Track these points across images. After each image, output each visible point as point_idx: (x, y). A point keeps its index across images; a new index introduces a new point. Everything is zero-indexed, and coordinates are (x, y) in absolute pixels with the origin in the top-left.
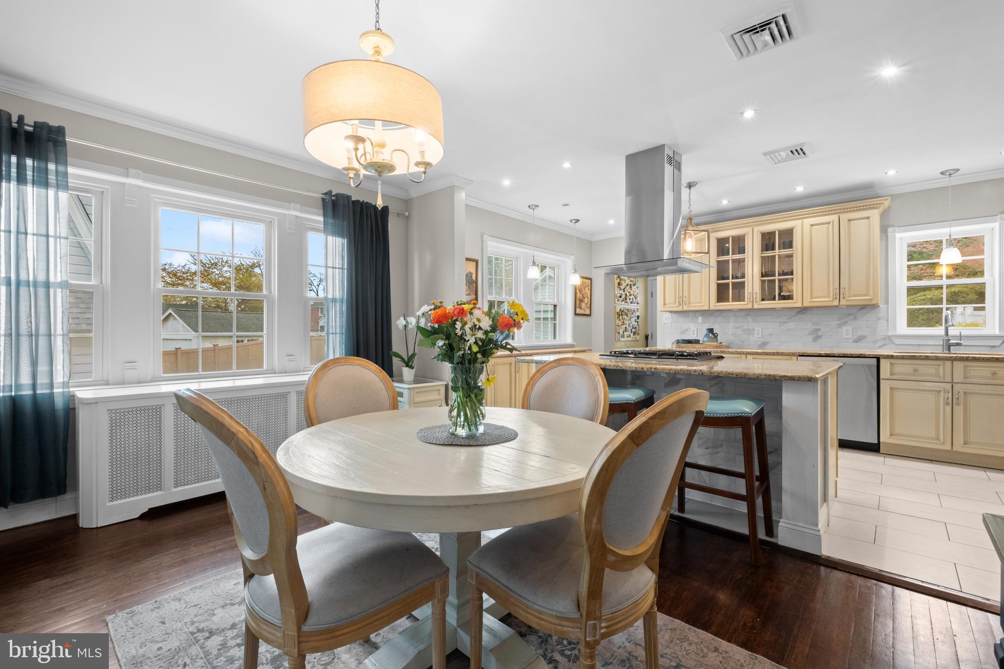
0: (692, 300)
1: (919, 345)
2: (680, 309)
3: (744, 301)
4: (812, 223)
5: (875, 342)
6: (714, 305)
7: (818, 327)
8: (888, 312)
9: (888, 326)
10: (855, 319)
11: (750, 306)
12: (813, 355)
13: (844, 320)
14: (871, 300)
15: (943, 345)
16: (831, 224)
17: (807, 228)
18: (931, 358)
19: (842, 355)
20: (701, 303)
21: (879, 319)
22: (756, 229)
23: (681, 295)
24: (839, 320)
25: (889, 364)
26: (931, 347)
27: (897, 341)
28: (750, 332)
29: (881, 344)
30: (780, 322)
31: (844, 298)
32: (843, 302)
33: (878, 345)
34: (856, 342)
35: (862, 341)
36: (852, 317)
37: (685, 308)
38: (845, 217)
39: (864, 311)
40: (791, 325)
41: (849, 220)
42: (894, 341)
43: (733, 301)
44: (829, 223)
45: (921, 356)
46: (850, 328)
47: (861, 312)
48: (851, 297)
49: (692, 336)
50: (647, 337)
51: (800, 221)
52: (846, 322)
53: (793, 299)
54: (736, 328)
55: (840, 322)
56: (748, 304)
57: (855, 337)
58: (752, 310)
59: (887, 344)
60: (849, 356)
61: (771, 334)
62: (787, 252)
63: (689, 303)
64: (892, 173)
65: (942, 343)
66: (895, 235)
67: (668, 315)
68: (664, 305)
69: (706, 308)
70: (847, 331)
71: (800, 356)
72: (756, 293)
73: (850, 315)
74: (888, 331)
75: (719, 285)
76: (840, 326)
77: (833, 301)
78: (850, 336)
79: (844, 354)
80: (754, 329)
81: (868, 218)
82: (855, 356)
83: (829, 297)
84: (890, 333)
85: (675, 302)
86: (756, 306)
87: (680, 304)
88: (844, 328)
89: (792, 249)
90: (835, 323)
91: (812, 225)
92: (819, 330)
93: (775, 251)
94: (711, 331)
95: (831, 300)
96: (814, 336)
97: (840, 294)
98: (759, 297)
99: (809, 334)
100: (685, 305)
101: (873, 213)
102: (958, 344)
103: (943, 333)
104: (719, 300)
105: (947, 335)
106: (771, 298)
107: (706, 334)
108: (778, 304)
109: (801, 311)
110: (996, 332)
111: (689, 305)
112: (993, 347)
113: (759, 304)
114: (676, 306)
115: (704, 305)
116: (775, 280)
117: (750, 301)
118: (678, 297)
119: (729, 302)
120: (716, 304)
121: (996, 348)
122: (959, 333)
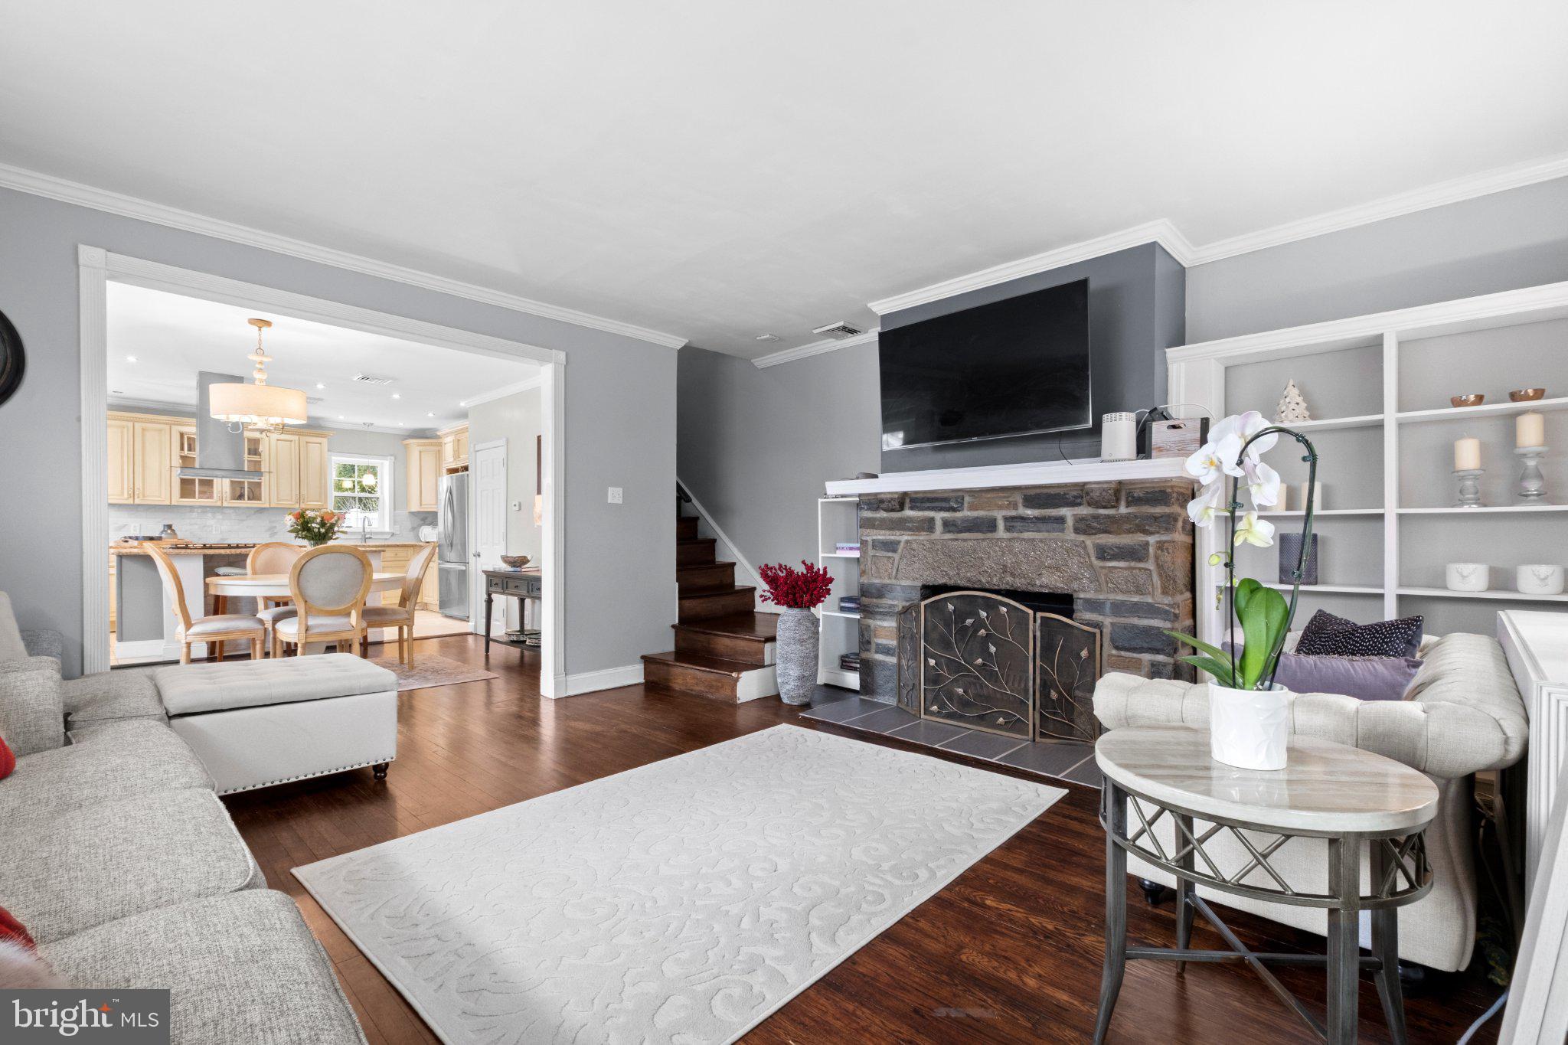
0: (147, 493)
2: (130, 501)
3: (212, 498)
6: (176, 499)
7: (274, 525)
11: (219, 504)
14: (322, 504)
16: (293, 443)
17: (273, 442)
20: (159, 497)
23: (132, 486)
28: (207, 528)
30: (239, 520)
31: (304, 502)
32: (303, 505)
37: (137, 501)
38: (305, 439)
40: (250, 523)
41: (307, 442)
43: (199, 497)
44: (291, 441)
48: (308, 501)
53: (259, 499)
56: (217, 501)
58: (221, 508)
61: (230, 531)
62: (254, 457)
63: (144, 496)
64: (341, 418)
66: (333, 457)
69: (167, 503)
72: (226, 492)
75: (182, 481)
77: (295, 503)
80: (212, 526)
81: (320, 443)
83: (292, 501)
85: (122, 493)
86: (225, 504)
87: (131, 497)
89: (258, 456)
91: (278, 440)
92: (275, 527)
94: (170, 527)
97: (300, 499)
98: (228, 494)
99: (266, 531)
100: (138, 497)
101: (324, 441)
102: (370, 538)
103: (361, 530)
104: (183, 495)
105: (364, 531)
106: (241, 497)
107: (164, 531)
108: (245, 503)
109: (261, 510)
110: (387, 529)
111: (143, 498)
112: (386, 539)
113: (228, 502)
114: (124, 498)
115: (163, 500)
116: (244, 482)
117: (220, 499)
118: (128, 488)
119: (195, 498)
120: (179, 500)
121: (388, 540)
122: (370, 531)
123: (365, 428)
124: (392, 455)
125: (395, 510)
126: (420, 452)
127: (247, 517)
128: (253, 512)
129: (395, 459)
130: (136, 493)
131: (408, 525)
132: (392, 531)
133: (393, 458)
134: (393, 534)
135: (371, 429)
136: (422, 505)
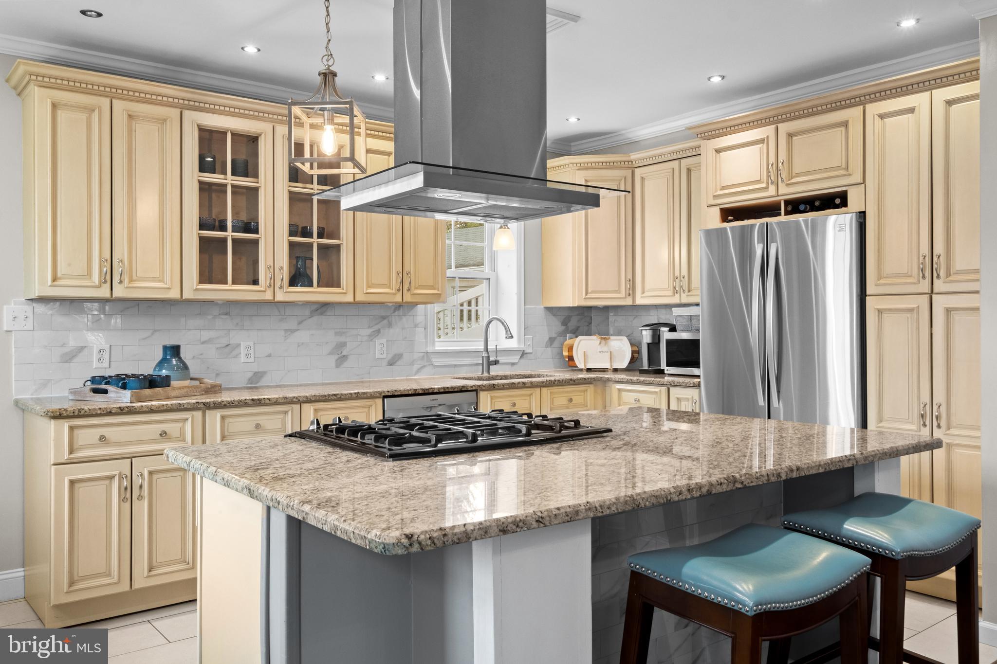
0: (139, 273)
2: (104, 293)
3: (256, 282)
5: (412, 364)
6: (193, 288)
7: (342, 339)
9: (426, 337)
10: (390, 325)
11: (268, 296)
12: (407, 393)
13: (376, 328)
14: (439, 296)
15: (482, 364)
18: (527, 385)
19: (442, 390)
20: (162, 281)
21: (416, 326)
23: (107, 255)
24: (369, 327)
25: (489, 399)
27: (437, 361)
28: (230, 349)
29: (419, 366)
30: (286, 330)
31: (409, 290)
32: (408, 297)
33: (417, 366)
34: (391, 365)
35: (399, 363)
36: (385, 322)
37: (119, 292)
39: (401, 311)
40: (303, 336)
42: (433, 361)
43: (234, 282)
46: (384, 341)
48: (418, 289)
52: (379, 331)
53: (340, 286)
54: (203, 343)
55: (371, 330)
56: (264, 291)
57: (390, 356)
59: (424, 367)
61: (269, 356)
63: (131, 280)
65: (481, 362)
67: (25, 308)
68: (55, 279)
69: (174, 294)
70: (380, 348)
72: (282, 269)
73: (383, 318)
74: (427, 346)
75: (203, 240)
76: (372, 337)
77: (395, 294)
78: (384, 356)
79: (444, 388)
80: (239, 345)
82: (456, 390)
83: (389, 287)
84: (429, 349)
85: (89, 274)
86: (280, 297)
87: (105, 282)
88: (377, 342)
89: (336, 190)
90: (366, 333)
91: (367, 151)
92: (343, 345)
93: (311, 186)
94: (172, 350)
95: (394, 291)
96: (337, 357)
97: (403, 283)
99: (331, 354)
100: (120, 282)
102: (496, 362)
103: (481, 347)
104: (203, 278)
105: (486, 349)
107: (167, 360)
111: (130, 285)
112: (513, 364)
113: (286, 292)
114: (93, 284)
115: (169, 288)
116: (311, 245)
117: (270, 285)
118: (100, 260)
119: (226, 283)
120: (199, 287)
121: (515, 367)
122: (495, 347)
125: (526, 303)
127: (300, 323)
128: (307, 312)
130: (116, 272)
131: (543, 334)
132: (522, 347)
134: (523, 354)
136: (586, 294)
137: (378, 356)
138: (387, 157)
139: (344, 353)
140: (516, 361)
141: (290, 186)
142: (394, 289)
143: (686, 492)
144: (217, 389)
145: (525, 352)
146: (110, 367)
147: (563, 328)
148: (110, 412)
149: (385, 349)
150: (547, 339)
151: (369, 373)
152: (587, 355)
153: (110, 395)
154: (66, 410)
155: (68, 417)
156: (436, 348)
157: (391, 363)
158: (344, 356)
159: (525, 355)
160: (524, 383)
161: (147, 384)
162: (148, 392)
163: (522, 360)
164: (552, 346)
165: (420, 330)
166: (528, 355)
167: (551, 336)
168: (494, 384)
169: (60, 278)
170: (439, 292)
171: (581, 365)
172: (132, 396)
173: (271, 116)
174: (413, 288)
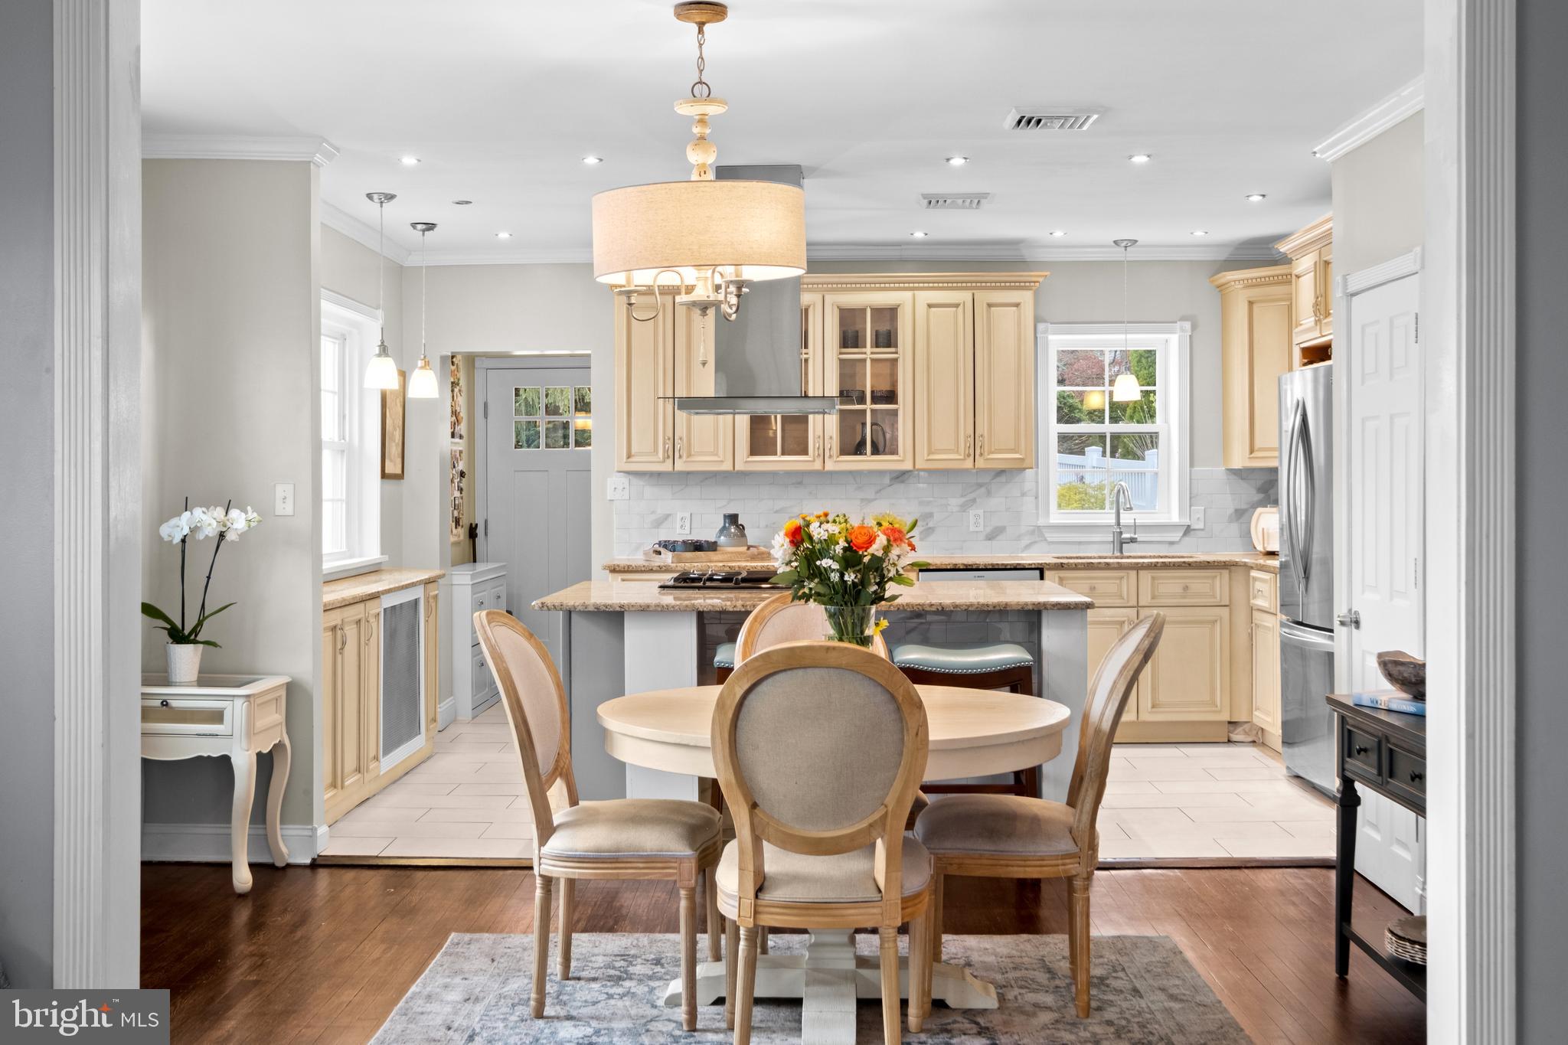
0: (696, 448)
1: (1080, 543)
2: (667, 467)
3: (805, 452)
4: (929, 302)
5: (1019, 538)
6: (745, 461)
7: (928, 509)
8: (1037, 482)
9: (1037, 508)
10: (989, 493)
11: (818, 466)
12: (944, 567)
13: (971, 496)
14: (1022, 460)
15: (1114, 542)
16: (960, 309)
17: (921, 309)
18: (1113, 566)
19: (991, 567)
20: (717, 455)
21: (1023, 494)
22: (829, 298)
23: (670, 434)
24: (962, 496)
26: (1096, 546)
27: (1051, 536)
29: (1029, 542)
30: (862, 500)
31: (981, 454)
32: (981, 463)
33: (1025, 541)
34: (990, 539)
35: (1000, 537)
36: (983, 490)
37: (680, 466)
38: (983, 297)
39: (1003, 479)
40: (882, 505)
41: (990, 305)
42: (1047, 535)
43: (783, 453)
44: (957, 306)
45: (1100, 563)
46: (980, 512)
47: (998, 479)
48: (993, 453)
49: (678, 531)
50: (472, 532)
51: (909, 294)
52: (974, 500)
53: (894, 452)
54: (776, 512)
55: (963, 500)
56: (814, 461)
57: (989, 529)
58: (823, 473)
59: (1035, 542)
60: (1000, 567)
62: (885, 353)
63: (689, 455)
64: (1058, 234)
66: (1047, 338)
67: (623, 480)
68: (629, 456)
69: (727, 466)
70: (976, 519)
71: (921, 570)
72: (831, 438)
73: (980, 485)
74: (1038, 520)
76: (964, 508)
77: (964, 459)
78: (981, 528)
79: (992, 565)
81: (1017, 305)
82: (1009, 567)
83: (957, 452)
84: (1041, 522)
85: (656, 450)
86: (830, 466)
87: (668, 457)
88: (972, 512)
89: (892, 350)
90: (955, 502)
91: (930, 306)
93: (863, 350)
94: (733, 519)
95: (962, 457)
96: (921, 529)
97: (975, 447)
98: (835, 446)
100: (680, 457)
101: (1026, 297)
102: (1133, 540)
103: (1113, 521)
104: (754, 450)
105: (1118, 524)
106: (859, 449)
107: (724, 528)
108: (867, 462)
109: (900, 477)
110: (1175, 518)
111: (689, 459)
112: (1172, 543)
113: (835, 462)
114: (658, 460)
115: (722, 461)
116: (865, 411)
117: (819, 455)
118: (664, 438)
119: (776, 454)
120: (748, 459)
121: (1175, 546)
122: (1133, 521)
123: (1118, 254)
124: (1183, 319)
125: (1192, 465)
126: (1251, 303)
127: (877, 492)
128: (887, 480)
129: (1194, 327)
130: (677, 447)
131: (1228, 503)
132: (1186, 521)
133: (1187, 325)
134: (1188, 530)
135: (1133, 254)
136: (1252, 451)
137: (972, 528)
138: (955, 309)
139: (931, 525)
140: (1177, 539)
141: (841, 353)
142: (963, 454)
143: (741, 607)
144: (765, 556)
145: (1192, 528)
146: (690, 533)
147: (1261, 496)
148: (652, 570)
149: (981, 521)
150: (1231, 510)
151: (962, 548)
152: (1268, 533)
153: (663, 556)
154: (618, 566)
155: (620, 572)
156: (1051, 521)
157: (990, 537)
158: (930, 528)
159: (1192, 532)
160: (1108, 564)
161: (692, 548)
162: (689, 555)
163: (1186, 539)
164: (1241, 521)
165: (1029, 500)
166: (1197, 532)
167: (1239, 507)
168: (1062, 563)
169: (634, 456)
170: (1020, 457)
171: (1260, 548)
172: (673, 557)
173: (820, 286)
174: (986, 453)
